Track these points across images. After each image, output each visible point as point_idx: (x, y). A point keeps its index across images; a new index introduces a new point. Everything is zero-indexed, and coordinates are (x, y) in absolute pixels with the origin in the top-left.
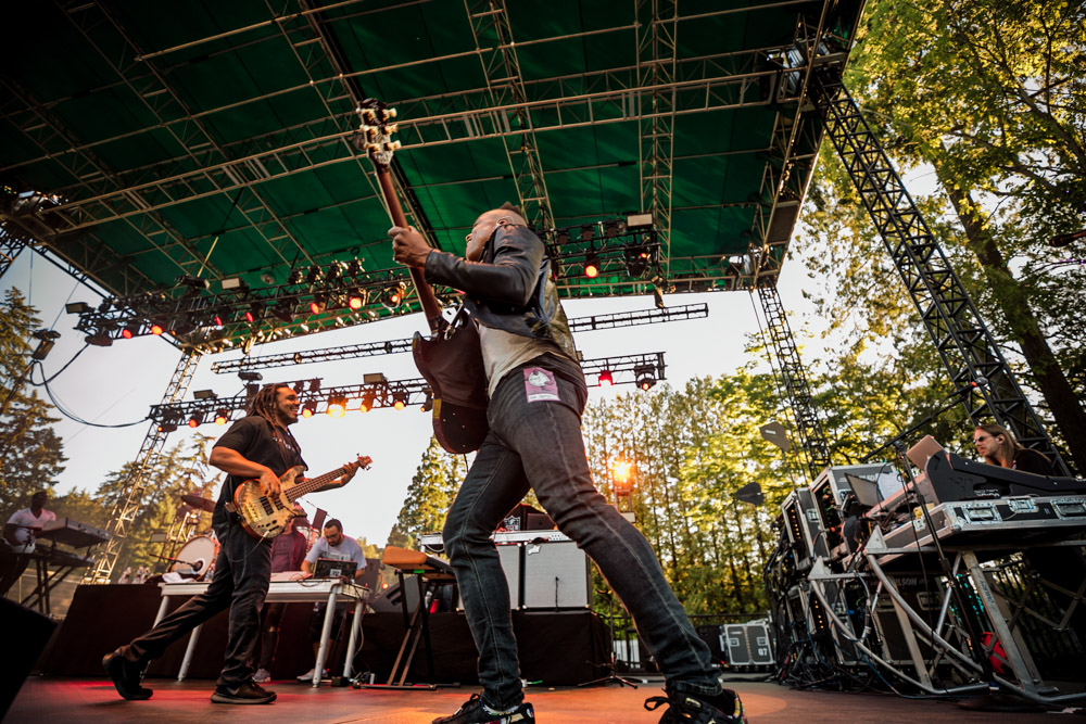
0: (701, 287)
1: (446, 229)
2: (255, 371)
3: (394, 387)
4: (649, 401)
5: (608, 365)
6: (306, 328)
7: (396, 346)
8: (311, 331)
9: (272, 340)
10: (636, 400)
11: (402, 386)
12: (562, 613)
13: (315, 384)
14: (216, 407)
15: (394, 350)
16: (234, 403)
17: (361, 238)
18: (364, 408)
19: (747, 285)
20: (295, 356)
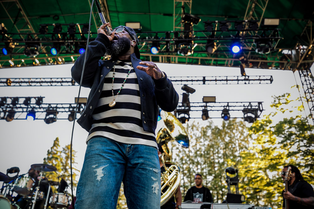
0: (265, 66)
1: (118, 12)
4: (200, 130)
8: (15, 66)
13: (39, 101)
17: (61, 10)
19: (293, 68)
20: (7, 81)
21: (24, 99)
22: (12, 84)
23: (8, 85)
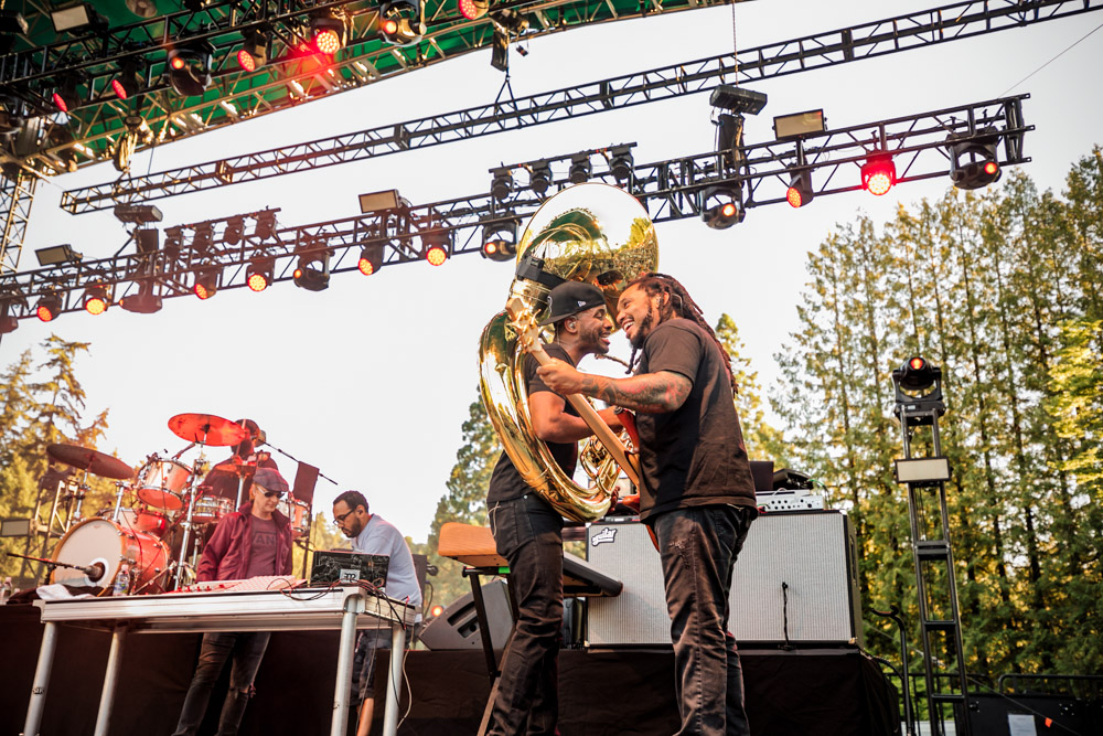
2: (145, 203)
3: (423, 219)
5: (884, 138)
6: (232, 109)
7: (417, 134)
8: (243, 114)
9: (169, 138)
10: (946, 220)
11: (439, 216)
12: (798, 652)
13: (266, 219)
14: (83, 280)
15: (415, 142)
16: (114, 269)
18: (367, 266)
20: (218, 169)
21: (224, 225)
22: (236, 177)
23: (225, 183)
